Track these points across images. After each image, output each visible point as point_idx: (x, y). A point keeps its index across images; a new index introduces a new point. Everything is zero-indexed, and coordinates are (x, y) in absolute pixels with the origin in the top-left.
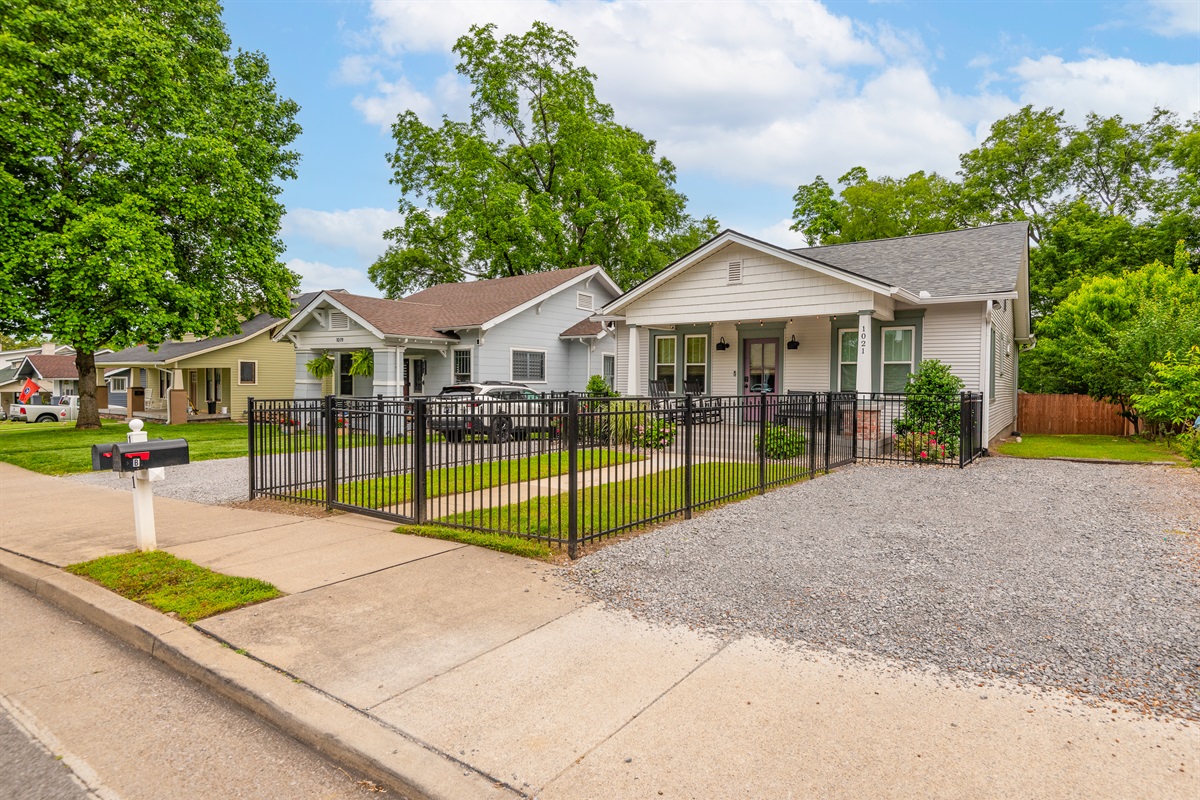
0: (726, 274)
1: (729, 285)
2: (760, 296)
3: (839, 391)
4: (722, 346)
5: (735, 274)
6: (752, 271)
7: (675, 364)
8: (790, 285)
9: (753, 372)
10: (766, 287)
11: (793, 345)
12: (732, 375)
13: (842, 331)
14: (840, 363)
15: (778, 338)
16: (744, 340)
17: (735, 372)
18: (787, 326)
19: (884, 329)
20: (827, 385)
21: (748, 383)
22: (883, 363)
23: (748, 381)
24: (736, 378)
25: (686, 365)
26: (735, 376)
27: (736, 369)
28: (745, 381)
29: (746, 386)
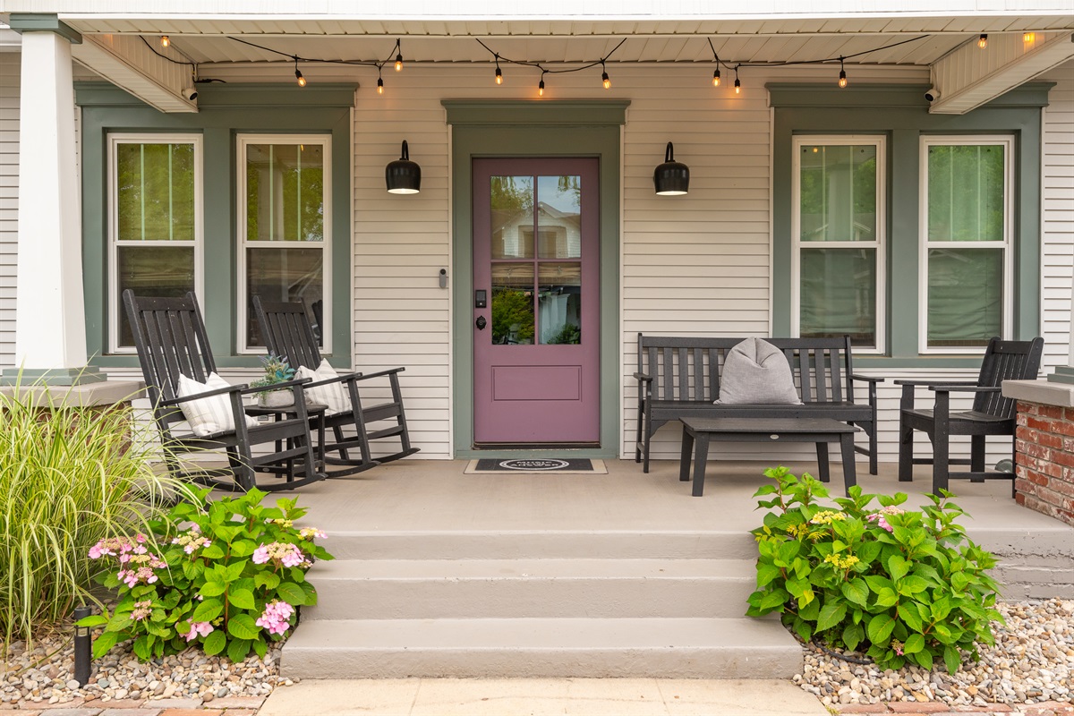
3: (796, 333)
4: (404, 172)
7: (198, 243)
9: (502, 274)
11: (671, 174)
12: (435, 283)
13: (799, 142)
14: (797, 244)
15: (597, 158)
16: (474, 159)
17: (443, 272)
18: (631, 114)
19: (926, 142)
20: (762, 316)
21: (487, 314)
22: (925, 244)
23: (484, 306)
24: (449, 293)
25: (243, 244)
26: (443, 285)
27: (447, 262)
28: (478, 304)
29: (480, 324)
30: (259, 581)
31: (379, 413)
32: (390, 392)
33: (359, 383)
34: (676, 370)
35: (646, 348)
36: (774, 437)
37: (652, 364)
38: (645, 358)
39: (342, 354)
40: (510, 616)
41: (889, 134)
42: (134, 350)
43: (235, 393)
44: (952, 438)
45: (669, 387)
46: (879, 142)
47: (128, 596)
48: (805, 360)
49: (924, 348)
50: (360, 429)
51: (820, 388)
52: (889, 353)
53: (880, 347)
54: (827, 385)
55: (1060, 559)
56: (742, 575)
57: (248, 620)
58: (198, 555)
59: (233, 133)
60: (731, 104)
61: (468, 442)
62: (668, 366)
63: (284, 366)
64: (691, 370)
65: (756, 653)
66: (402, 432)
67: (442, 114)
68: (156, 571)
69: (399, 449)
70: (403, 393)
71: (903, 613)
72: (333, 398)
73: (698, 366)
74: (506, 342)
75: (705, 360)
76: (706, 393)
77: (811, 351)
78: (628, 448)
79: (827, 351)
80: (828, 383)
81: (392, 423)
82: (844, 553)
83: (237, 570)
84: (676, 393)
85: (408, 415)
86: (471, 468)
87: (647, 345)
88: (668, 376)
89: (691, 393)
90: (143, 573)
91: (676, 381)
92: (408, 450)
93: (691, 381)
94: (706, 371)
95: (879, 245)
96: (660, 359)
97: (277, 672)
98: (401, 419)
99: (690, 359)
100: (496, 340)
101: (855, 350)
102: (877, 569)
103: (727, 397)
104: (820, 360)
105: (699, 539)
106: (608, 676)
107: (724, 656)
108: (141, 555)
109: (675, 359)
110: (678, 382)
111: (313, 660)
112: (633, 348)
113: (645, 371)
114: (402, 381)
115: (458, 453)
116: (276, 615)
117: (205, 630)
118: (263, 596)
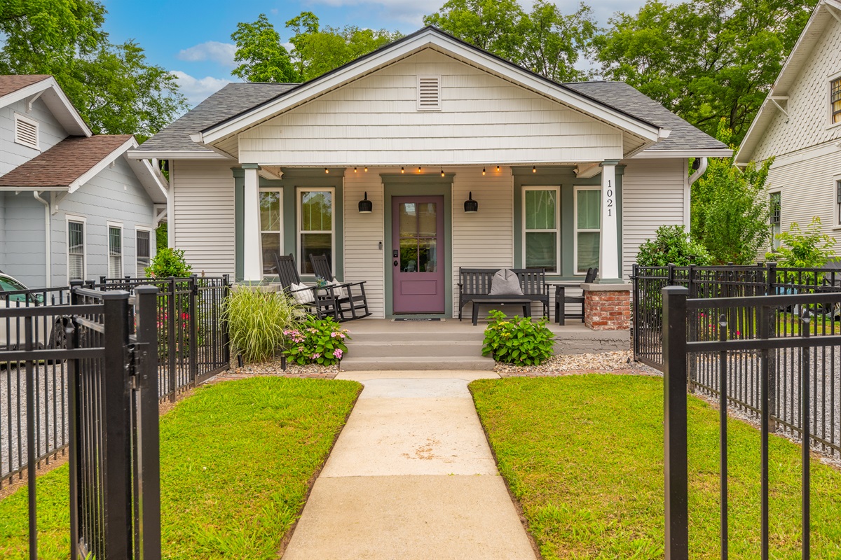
0: (415, 94)
1: (420, 112)
2: (468, 131)
4: (366, 205)
5: (429, 95)
6: (454, 94)
7: (281, 232)
8: (511, 118)
9: (404, 243)
10: (477, 118)
11: (471, 206)
12: (377, 247)
13: (525, 189)
14: (524, 230)
15: (443, 196)
16: (392, 197)
17: (380, 243)
18: (455, 179)
19: (576, 189)
20: (509, 260)
21: (398, 259)
22: (576, 230)
23: (397, 257)
24: (383, 251)
25: (300, 232)
26: (380, 248)
27: (382, 239)
28: (394, 256)
29: (395, 264)
30: (333, 342)
31: (357, 298)
32: (361, 292)
33: (351, 287)
34: (474, 282)
35: (462, 273)
36: (502, 304)
37: (465, 280)
38: (462, 277)
39: (340, 276)
40: (410, 356)
41: (561, 186)
42: (277, 275)
43: (314, 289)
44: (566, 304)
45: (472, 289)
46: (557, 189)
47: (296, 346)
48: (526, 278)
49: (576, 272)
50: (352, 305)
51: (532, 289)
52: (561, 275)
53: (558, 273)
54: (535, 288)
55: (588, 341)
56: (480, 343)
57: (330, 353)
58: (316, 334)
59: (295, 187)
60: (497, 174)
61: (391, 312)
62: (471, 280)
63: (323, 280)
64: (480, 282)
65: (481, 363)
66: (365, 307)
67: (380, 180)
68: (303, 339)
69: (365, 314)
70: (366, 292)
71: (521, 348)
72: (340, 292)
73: (483, 280)
74: (406, 271)
75: (486, 278)
76: (487, 291)
77: (529, 274)
78: (455, 314)
79: (535, 274)
80: (535, 287)
81: (361, 303)
82: (506, 332)
83: (327, 338)
84: (475, 291)
85: (368, 301)
86: (393, 320)
87: (463, 272)
88: (471, 284)
89: (481, 291)
90: (300, 339)
91: (474, 286)
92: (368, 314)
93: (480, 287)
94: (487, 282)
95: (557, 230)
96: (468, 278)
97: (339, 367)
98: (365, 302)
99: (480, 278)
100: (402, 269)
101: (546, 274)
102: (516, 337)
103: (493, 293)
104: (533, 278)
105: (469, 334)
106: (437, 370)
107: (471, 363)
108: (298, 334)
109: (474, 278)
110: (475, 286)
111: (350, 365)
112: (458, 273)
113: (462, 283)
114: (365, 287)
115: (387, 317)
116: (338, 352)
117: (318, 356)
118: (335, 347)
